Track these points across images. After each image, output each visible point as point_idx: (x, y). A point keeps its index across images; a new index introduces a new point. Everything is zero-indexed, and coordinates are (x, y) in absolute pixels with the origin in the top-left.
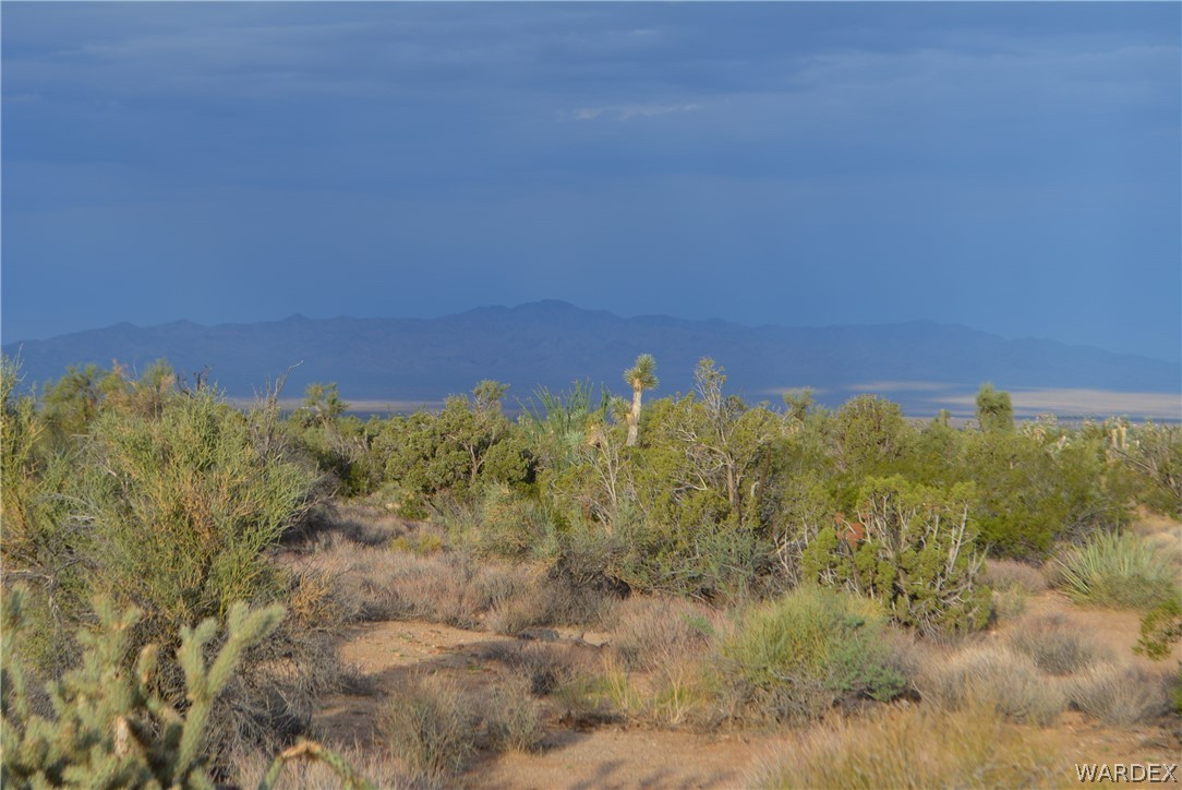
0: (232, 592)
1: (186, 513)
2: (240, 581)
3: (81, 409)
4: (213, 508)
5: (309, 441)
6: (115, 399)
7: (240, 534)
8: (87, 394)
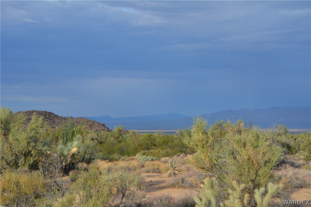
0: (264, 180)
1: (251, 159)
2: (265, 177)
3: (219, 132)
4: (259, 158)
5: (279, 140)
6: (229, 129)
7: (265, 165)
8: (221, 128)
